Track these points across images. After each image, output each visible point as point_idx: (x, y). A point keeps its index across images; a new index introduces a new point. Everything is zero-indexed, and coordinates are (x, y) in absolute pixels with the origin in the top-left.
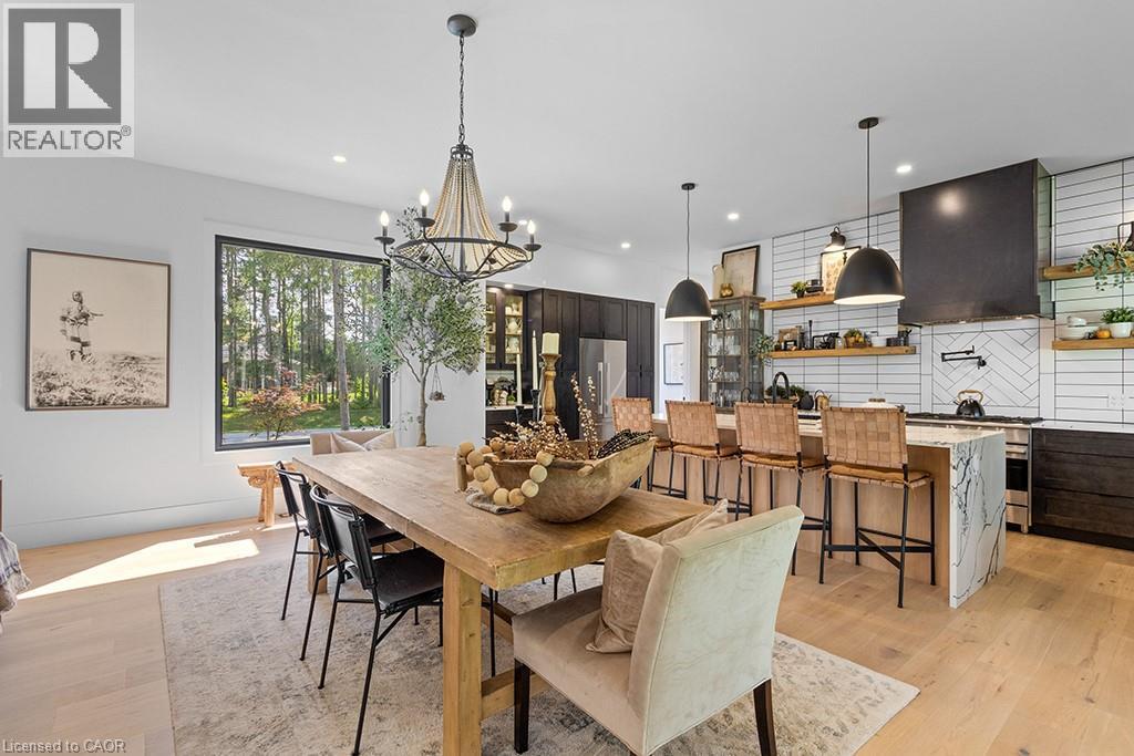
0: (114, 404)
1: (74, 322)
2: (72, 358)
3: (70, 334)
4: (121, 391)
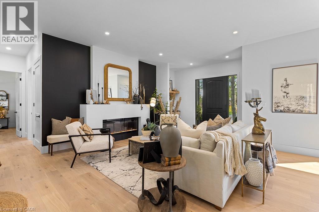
0: (297, 112)
1: (285, 87)
2: (284, 98)
3: (283, 91)
4: (299, 108)
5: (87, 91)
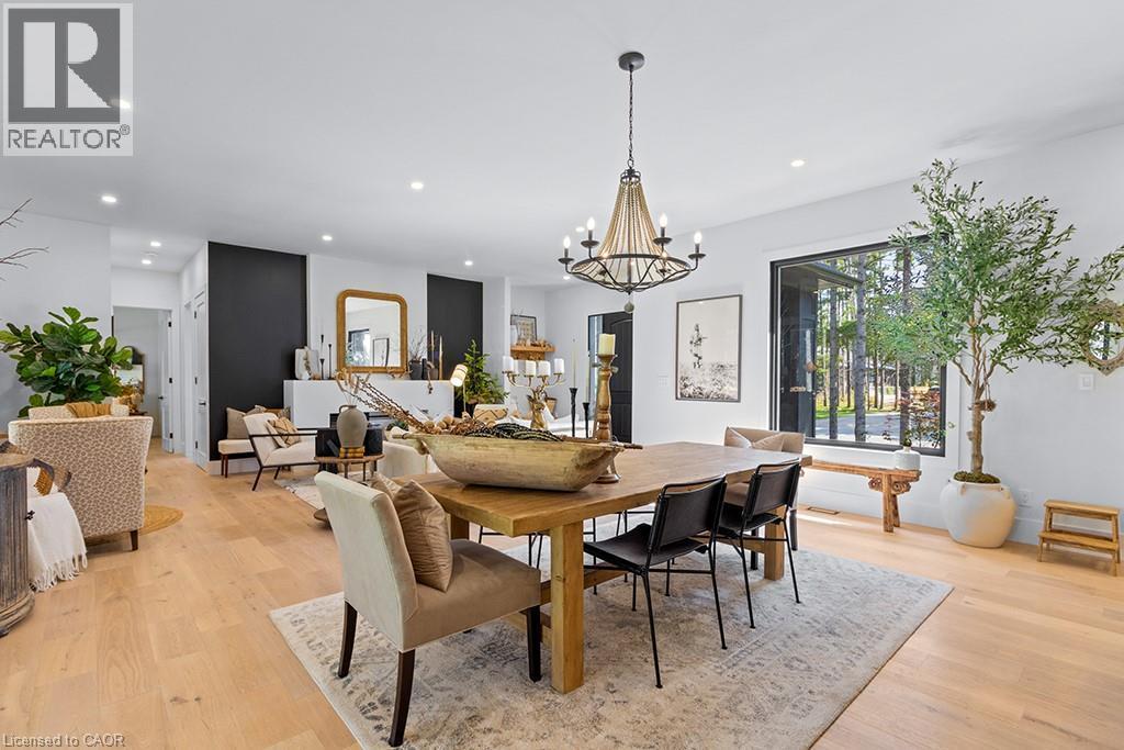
0: (712, 398)
1: (696, 344)
2: (695, 367)
3: (694, 352)
4: (715, 389)
5: (297, 351)
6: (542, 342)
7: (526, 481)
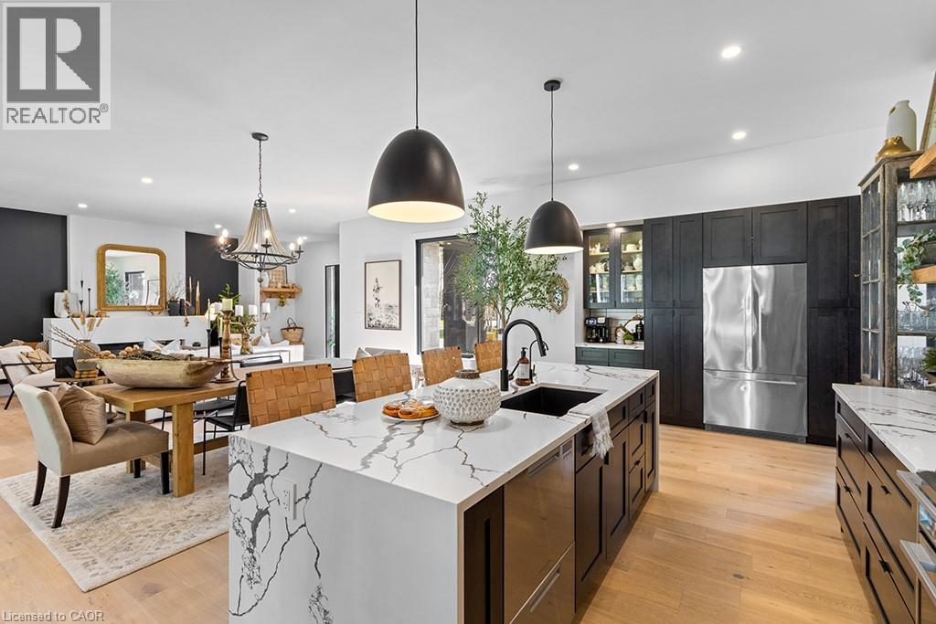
0: (386, 327)
1: (376, 291)
2: (376, 307)
3: (375, 297)
4: (387, 322)
5: (56, 294)
6: (290, 285)
7: (160, 383)
